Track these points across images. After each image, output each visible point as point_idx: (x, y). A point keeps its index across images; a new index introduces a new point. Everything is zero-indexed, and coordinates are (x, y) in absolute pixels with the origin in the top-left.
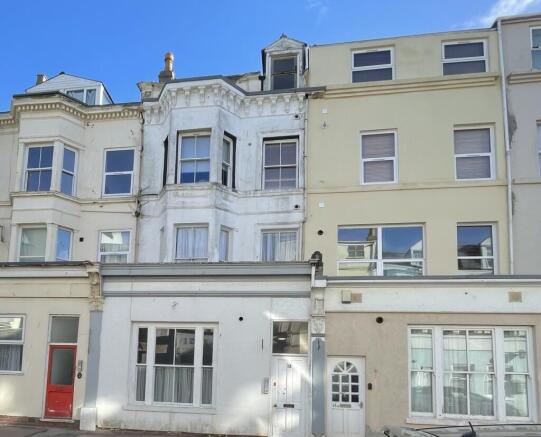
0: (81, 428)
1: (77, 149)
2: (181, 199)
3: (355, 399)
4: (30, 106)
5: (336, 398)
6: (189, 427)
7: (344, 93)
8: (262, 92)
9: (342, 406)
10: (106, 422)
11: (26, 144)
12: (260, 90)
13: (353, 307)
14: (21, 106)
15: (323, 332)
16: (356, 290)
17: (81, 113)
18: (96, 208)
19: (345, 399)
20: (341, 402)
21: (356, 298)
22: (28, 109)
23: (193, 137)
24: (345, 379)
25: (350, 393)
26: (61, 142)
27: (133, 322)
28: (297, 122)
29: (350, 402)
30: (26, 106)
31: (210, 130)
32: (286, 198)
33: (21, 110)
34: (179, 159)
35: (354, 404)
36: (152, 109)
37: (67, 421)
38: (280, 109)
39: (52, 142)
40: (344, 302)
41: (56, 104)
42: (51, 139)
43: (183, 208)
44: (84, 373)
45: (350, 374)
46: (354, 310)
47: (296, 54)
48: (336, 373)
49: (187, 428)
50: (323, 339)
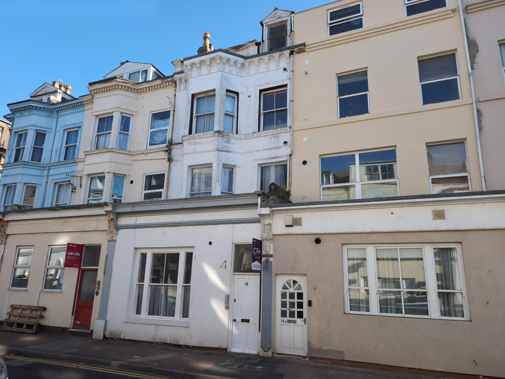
0: (93, 338)
1: (132, 115)
2: (193, 146)
3: (300, 315)
4: (99, 89)
5: (284, 314)
6: (169, 339)
7: (321, 46)
8: (259, 54)
9: (289, 321)
10: (111, 333)
11: (97, 116)
12: (256, 53)
13: (295, 230)
14: (94, 90)
15: (271, 253)
16: (297, 215)
17: (134, 89)
18: (143, 157)
19: (292, 314)
20: (288, 318)
21: (297, 222)
22: (98, 91)
23: (205, 97)
24: (292, 296)
25: (296, 310)
26: (118, 111)
27: (136, 249)
28: (286, 73)
29: (296, 319)
30: (96, 89)
31: (214, 90)
32: (276, 136)
33: (95, 93)
34: (194, 115)
35: (299, 321)
36: (181, 79)
37: (86, 331)
38: (273, 65)
39: (113, 113)
40: (287, 226)
41: (115, 86)
42: (111, 111)
43: (194, 153)
44: (100, 291)
45: (296, 292)
46: (295, 232)
47: (286, 21)
48: (284, 291)
49: (167, 339)
50: (271, 259)
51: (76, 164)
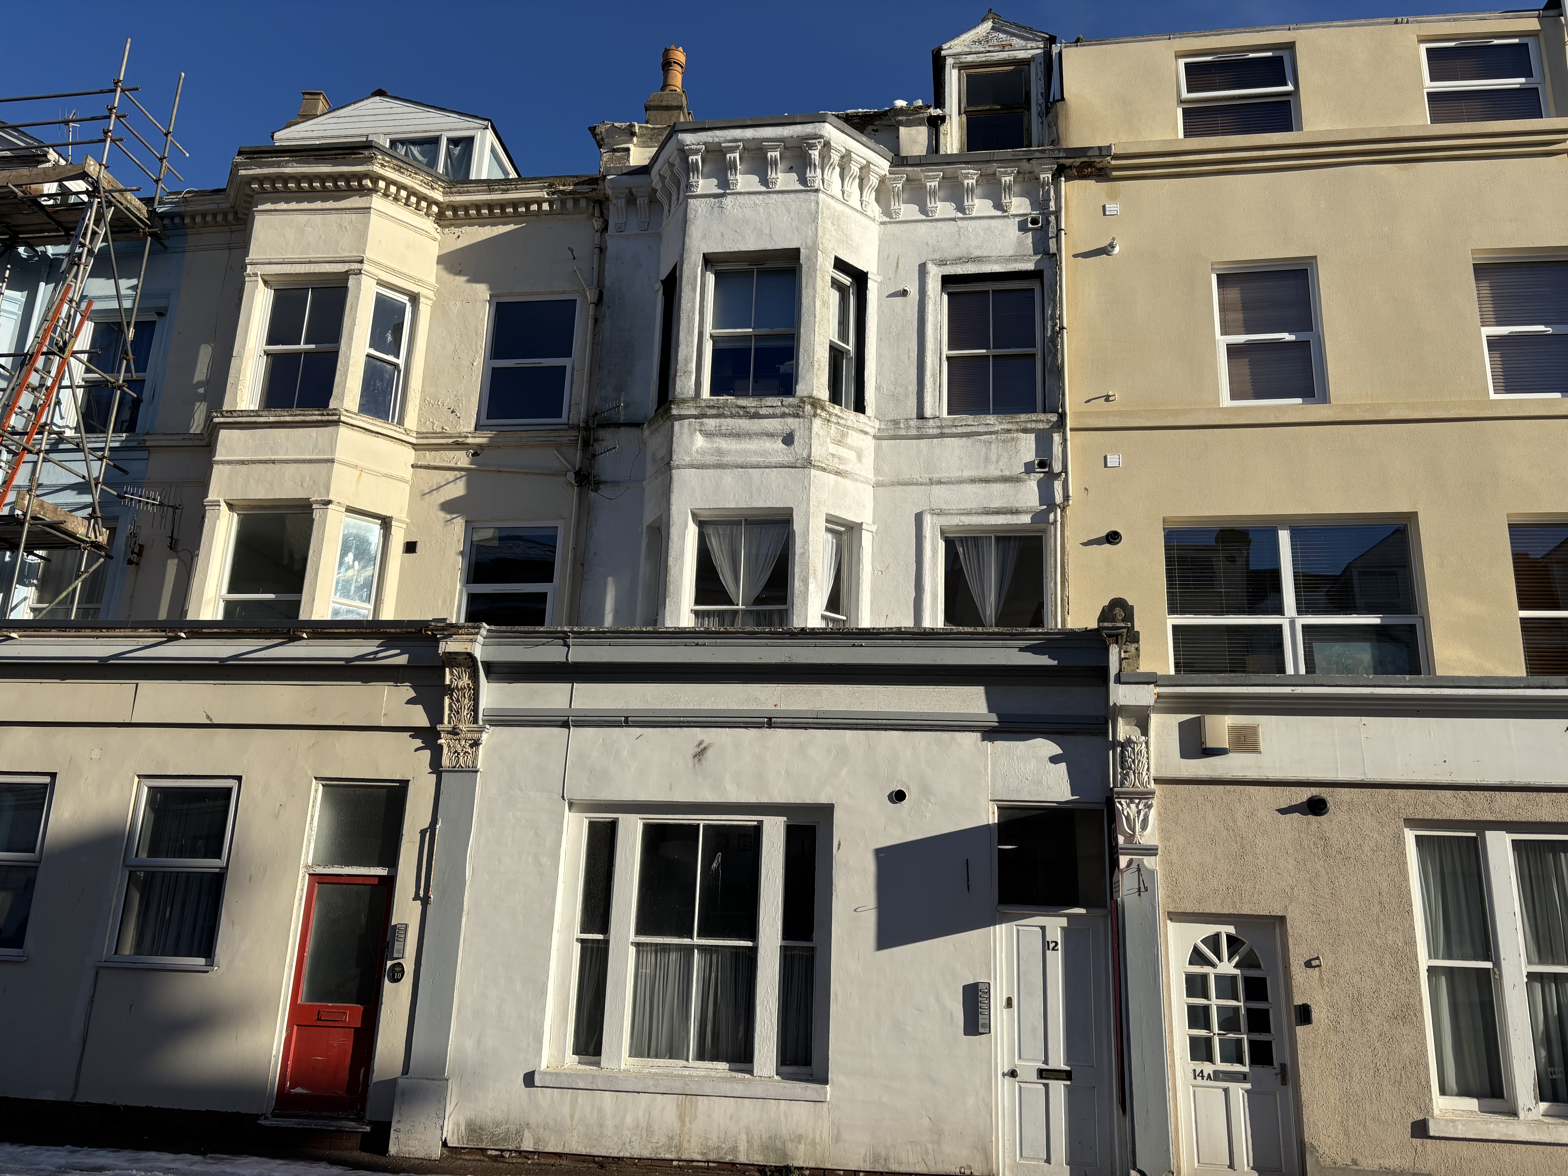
0: (393, 1150)
1: (411, 295)
3: (1262, 1054)
5: (1201, 1051)
6: (743, 1145)
7: (1164, 165)
9: (1217, 1076)
10: (473, 1131)
11: (270, 279)
13: (1236, 766)
14: (261, 178)
15: (1151, 841)
17: (429, 200)
20: (1217, 1065)
21: (1245, 741)
22: (280, 187)
23: (747, 272)
25: (1245, 1036)
26: (369, 275)
27: (571, 803)
28: (1036, 236)
29: (1246, 1065)
30: (273, 178)
31: (795, 254)
32: (1007, 441)
33: (261, 191)
34: (707, 331)
36: (630, 195)
39: (343, 276)
40: (1208, 751)
42: (341, 269)
43: (719, 466)
44: (411, 965)
45: (1241, 975)
47: (1027, 61)
48: (1197, 969)
49: (734, 1149)
50: (1149, 862)
51: (144, 454)
